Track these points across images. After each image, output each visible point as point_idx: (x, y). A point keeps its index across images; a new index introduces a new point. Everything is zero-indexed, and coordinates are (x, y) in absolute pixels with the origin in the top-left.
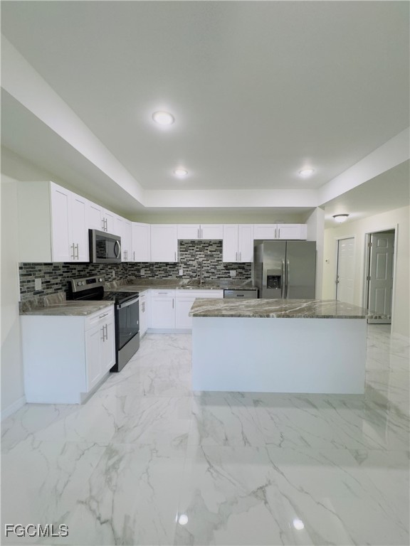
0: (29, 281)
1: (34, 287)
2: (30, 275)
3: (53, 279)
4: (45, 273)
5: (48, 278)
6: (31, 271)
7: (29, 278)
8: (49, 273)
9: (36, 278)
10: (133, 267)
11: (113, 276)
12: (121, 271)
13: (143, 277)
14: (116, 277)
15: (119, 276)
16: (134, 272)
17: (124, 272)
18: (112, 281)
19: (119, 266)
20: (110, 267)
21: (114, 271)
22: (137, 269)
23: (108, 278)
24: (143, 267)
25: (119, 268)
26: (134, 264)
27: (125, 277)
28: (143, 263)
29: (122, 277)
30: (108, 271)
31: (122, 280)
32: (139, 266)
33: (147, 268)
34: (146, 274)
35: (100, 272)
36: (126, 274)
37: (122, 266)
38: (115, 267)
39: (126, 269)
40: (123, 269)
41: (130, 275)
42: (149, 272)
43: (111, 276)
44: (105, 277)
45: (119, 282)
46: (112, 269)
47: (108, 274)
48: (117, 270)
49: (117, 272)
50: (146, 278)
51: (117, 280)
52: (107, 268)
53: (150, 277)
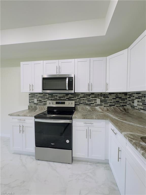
0: (32, 99)
1: (34, 102)
2: (33, 97)
3: (43, 99)
4: (39, 97)
5: (40, 99)
6: (33, 96)
7: (32, 98)
8: (41, 97)
9: (35, 98)
10: (130, 98)
11: (96, 102)
12: (112, 100)
13: (135, 108)
14: (103, 104)
15: (107, 104)
16: (131, 102)
17: (119, 101)
18: (95, 106)
19: (109, 96)
20: (94, 96)
21: (100, 99)
22: (132, 99)
23: (90, 103)
24: (136, 98)
25: (109, 97)
26: (131, 95)
27: (121, 105)
28: (137, 93)
29: (114, 105)
30: (90, 99)
31: (112, 107)
32: (134, 96)
33: (140, 98)
34: (138, 105)
35: (80, 99)
36: (124, 103)
37: (115, 96)
38: (101, 96)
39: (124, 99)
40: (116, 99)
41: (128, 104)
42: (141, 104)
43: (95, 102)
44: (86, 102)
45: (105, 108)
46: (96, 97)
47: (91, 101)
48: (105, 99)
49: (105, 100)
50: (138, 110)
51: (104, 106)
52: (88, 97)
53: (141, 109)
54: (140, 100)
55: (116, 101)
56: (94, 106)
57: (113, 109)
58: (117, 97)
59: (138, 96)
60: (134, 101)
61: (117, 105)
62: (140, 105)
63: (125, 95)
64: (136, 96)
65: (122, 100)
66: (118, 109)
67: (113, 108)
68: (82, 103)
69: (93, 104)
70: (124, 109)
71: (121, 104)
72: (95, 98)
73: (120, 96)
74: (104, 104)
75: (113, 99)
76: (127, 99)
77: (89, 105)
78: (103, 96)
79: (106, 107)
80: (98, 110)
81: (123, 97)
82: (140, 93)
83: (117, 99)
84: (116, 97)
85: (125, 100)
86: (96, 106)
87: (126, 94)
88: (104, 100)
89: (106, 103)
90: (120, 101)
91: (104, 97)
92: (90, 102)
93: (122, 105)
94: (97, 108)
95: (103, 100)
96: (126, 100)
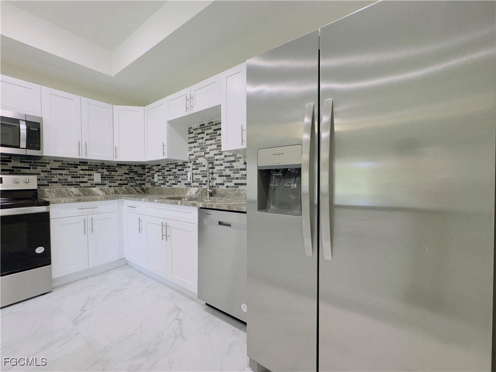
10: (149, 172)
11: (93, 180)
12: (122, 176)
13: (156, 184)
14: (106, 182)
15: (115, 182)
16: (150, 178)
17: (134, 178)
18: (90, 187)
19: (117, 169)
20: (87, 168)
21: (100, 174)
22: (152, 174)
23: (77, 182)
24: (156, 172)
25: (117, 171)
26: (150, 168)
27: (137, 184)
28: (157, 165)
29: (127, 184)
30: (77, 172)
31: (123, 188)
32: (154, 170)
33: (160, 171)
34: (158, 180)
35: (51, 172)
36: (142, 180)
37: (128, 169)
38: (103, 168)
39: (142, 174)
40: (129, 174)
41: (147, 182)
42: (161, 178)
43: (89, 180)
44: (67, 180)
45: (112, 190)
46: (93, 170)
47: (79, 177)
48: (111, 173)
49: (110, 175)
50: (159, 186)
51: (109, 187)
52: (73, 169)
53: (162, 184)
54: (160, 173)
55: (130, 178)
56: (88, 187)
57: (125, 190)
58: (131, 171)
59: (159, 169)
60: (154, 176)
61: (132, 184)
62: (160, 180)
63: (142, 168)
64: (156, 168)
65: (139, 176)
66: (134, 190)
67: (125, 188)
68: (57, 182)
69: (87, 182)
70: (143, 189)
71: (138, 182)
72: (90, 172)
73: (135, 169)
74: (110, 182)
75: (124, 174)
76: (145, 174)
77: (76, 185)
78: (106, 169)
79: (112, 188)
80: (98, 192)
81: (141, 171)
82: (160, 165)
83: (132, 175)
84: (129, 172)
85: (142, 176)
86: (93, 187)
87: (143, 166)
88: (108, 175)
89: (113, 180)
90: (136, 178)
91: (107, 171)
92: (78, 180)
93: (139, 184)
94: (94, 189)
95: (106, 175)
96: (144, 177)
